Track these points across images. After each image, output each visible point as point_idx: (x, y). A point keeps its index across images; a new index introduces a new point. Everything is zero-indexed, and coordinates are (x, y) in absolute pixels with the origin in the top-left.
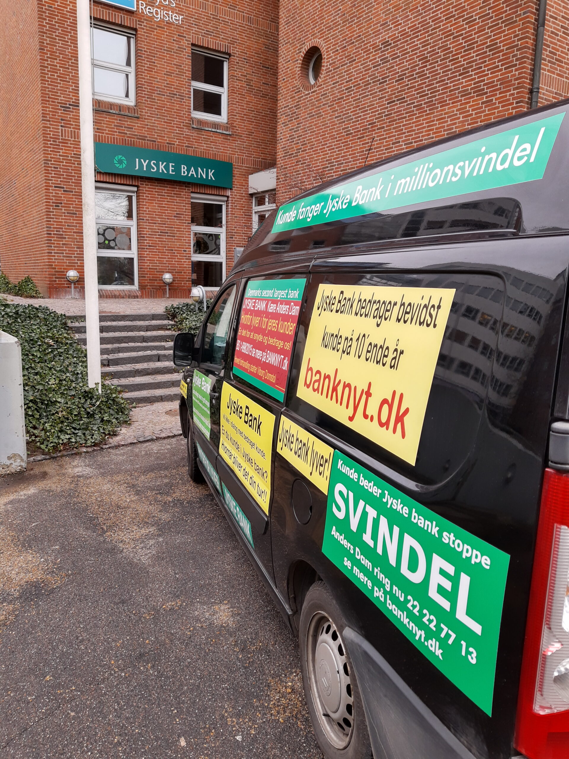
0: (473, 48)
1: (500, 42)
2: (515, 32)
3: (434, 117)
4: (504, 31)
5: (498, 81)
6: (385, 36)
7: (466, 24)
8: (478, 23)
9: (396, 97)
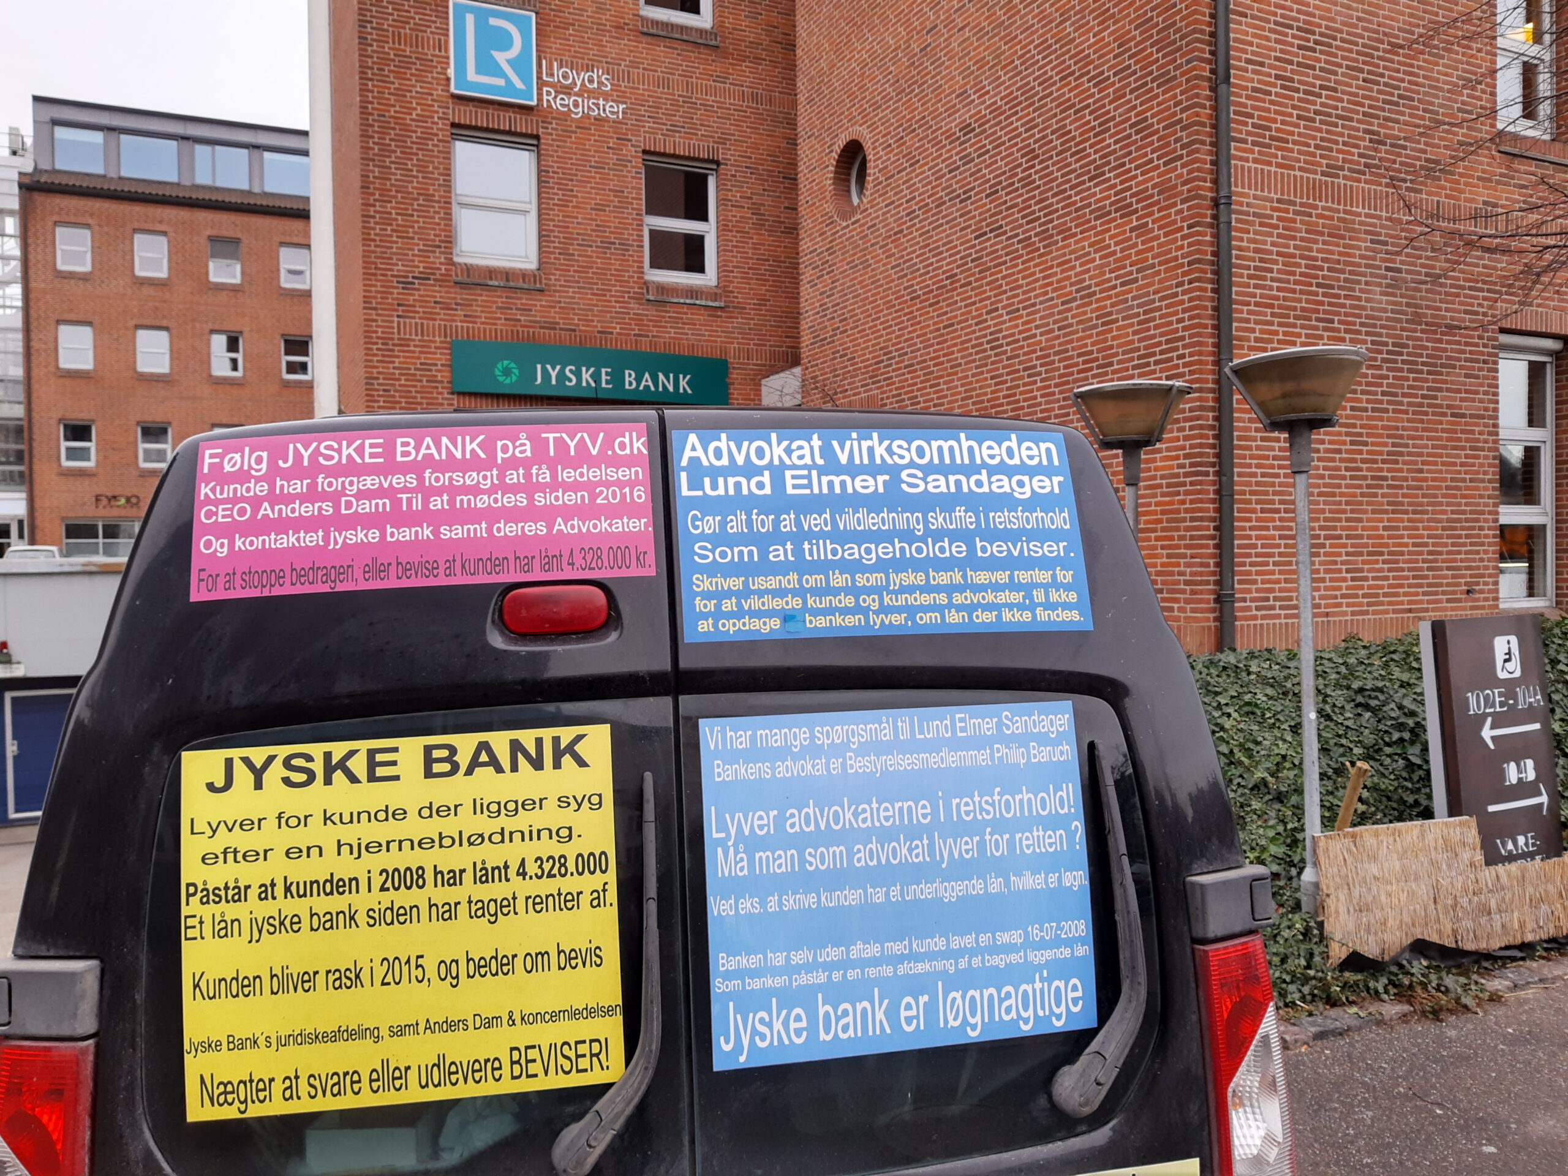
0: (1109, 129)
1: (1153, 116)
2: (1175, 96)
3: (1052, 259)
4: (1157, 96)
5: (1153, 187)
6: (965, 115)
7: (1095, 86)
8: (1113, 84)
9: (988, 225)
